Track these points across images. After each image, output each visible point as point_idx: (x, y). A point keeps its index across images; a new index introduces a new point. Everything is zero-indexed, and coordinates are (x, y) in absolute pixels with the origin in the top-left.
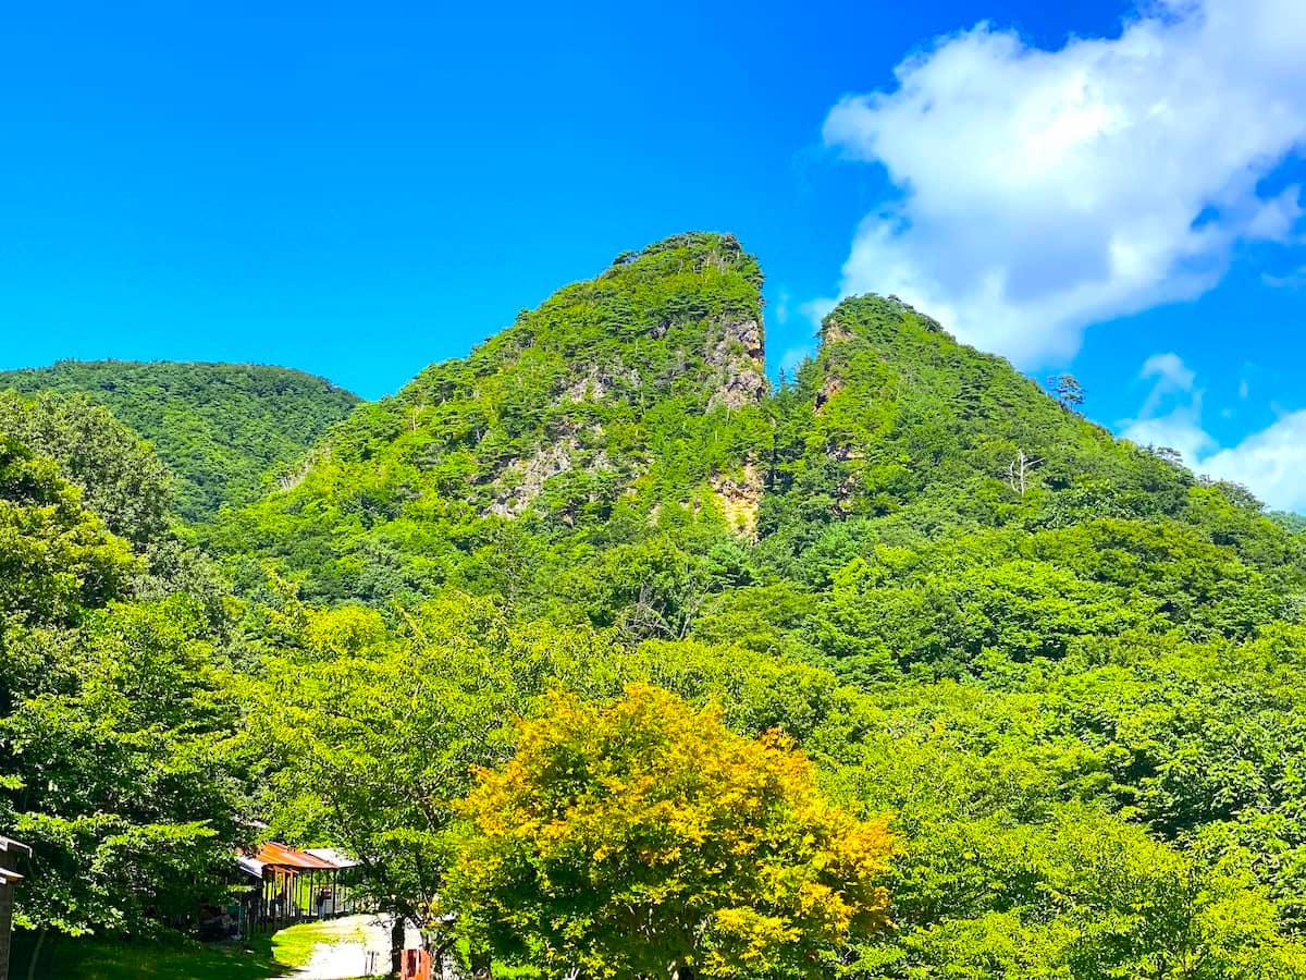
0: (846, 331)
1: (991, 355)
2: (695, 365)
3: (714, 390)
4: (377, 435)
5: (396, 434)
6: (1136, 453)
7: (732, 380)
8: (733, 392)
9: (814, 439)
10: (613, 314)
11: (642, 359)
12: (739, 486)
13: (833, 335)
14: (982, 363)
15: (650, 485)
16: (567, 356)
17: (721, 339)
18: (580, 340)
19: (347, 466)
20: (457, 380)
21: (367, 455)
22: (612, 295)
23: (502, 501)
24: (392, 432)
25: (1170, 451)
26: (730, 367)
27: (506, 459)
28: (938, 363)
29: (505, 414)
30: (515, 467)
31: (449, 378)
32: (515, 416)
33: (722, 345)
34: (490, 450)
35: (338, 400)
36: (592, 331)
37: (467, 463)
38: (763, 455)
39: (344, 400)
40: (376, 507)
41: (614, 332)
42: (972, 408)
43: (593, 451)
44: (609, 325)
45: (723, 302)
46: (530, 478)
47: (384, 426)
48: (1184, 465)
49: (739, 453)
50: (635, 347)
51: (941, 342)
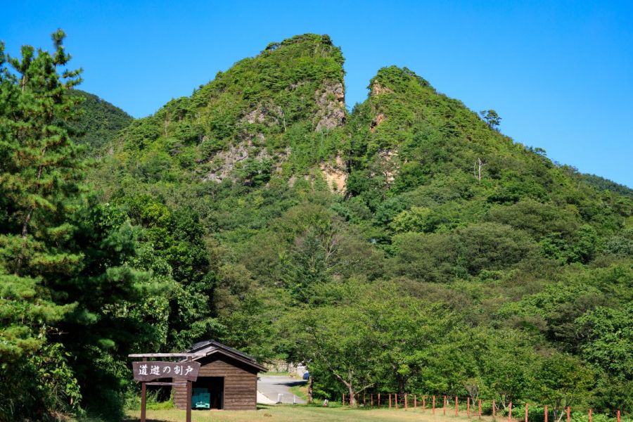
0: (383, 86)
1: (455, 100)
2: (310, 105)
3: (320, 118)
4: (147, 137)
5: (157, 136)
6: (525, 151)
7: (330, 113)
8: (330, 119)
9: (371, 145)
10: (269, 78)
11: (284, 101)
12: (334, 168)
13: (377, 89)
14: (451, 104)
15: (290, 165)
16: (245, 98)
17: (324, 91)
18: (252, 91)
19: (133, 153)
20: (188, 109)
21: (142, 147)
22: (268, 67)
23: (213, 172)
24: (155, 135)
25: (541, 150)
26: (328, 106)
27: (215, 151)
28: (428, 103)
29: (214, 128)
30: (220, 155)
31: (183, 107)
32: (220, 129)
33: (324, 95)
34: (207, 146)
35: (102, 107)
36: (258, 86)
37: (195, 152)
38: (346, 152)
39: (106, 107)
40: (148, 174)
41: (269, 87)
42: (451, 132)
43: (260, 148)
44: (268, 83)
45: (325, 73)
46: (227, 161)
47: (151, 132)
48: (547, 157)
49: (333, 151)
50: (281, 95)
51: (430, 92)
